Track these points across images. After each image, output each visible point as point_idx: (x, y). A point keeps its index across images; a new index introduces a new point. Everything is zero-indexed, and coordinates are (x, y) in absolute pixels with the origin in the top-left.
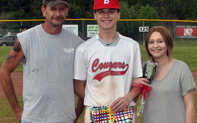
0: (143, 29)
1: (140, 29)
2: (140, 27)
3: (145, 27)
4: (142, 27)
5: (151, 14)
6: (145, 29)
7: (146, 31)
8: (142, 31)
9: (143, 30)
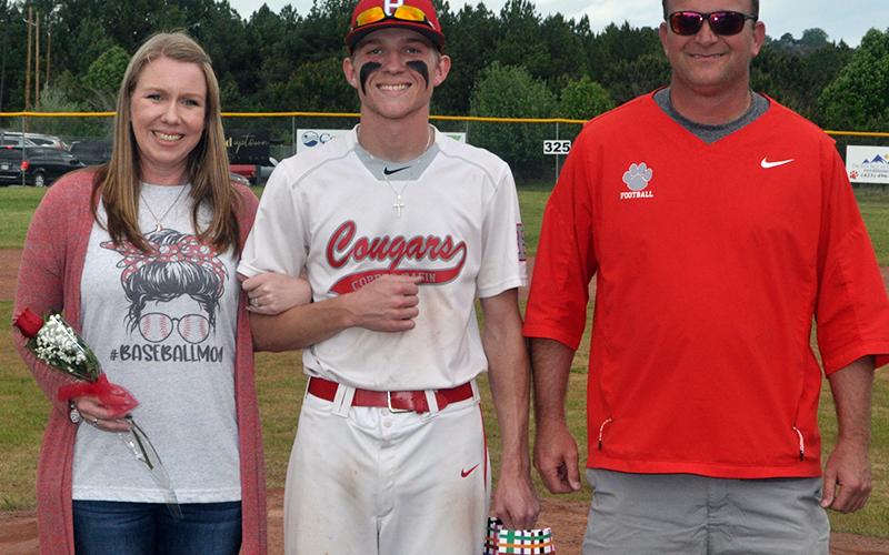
0: (554, 147)
1: (546, 147)
2: (546, 142)
3: (562, 142)
4: (553, 142)
5: (593, 105)
6: (561, 148)
7: (563, 152)
8: (552, 152)
9: (556, 150)
